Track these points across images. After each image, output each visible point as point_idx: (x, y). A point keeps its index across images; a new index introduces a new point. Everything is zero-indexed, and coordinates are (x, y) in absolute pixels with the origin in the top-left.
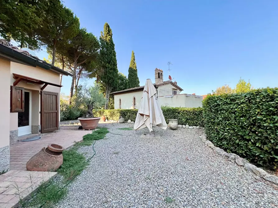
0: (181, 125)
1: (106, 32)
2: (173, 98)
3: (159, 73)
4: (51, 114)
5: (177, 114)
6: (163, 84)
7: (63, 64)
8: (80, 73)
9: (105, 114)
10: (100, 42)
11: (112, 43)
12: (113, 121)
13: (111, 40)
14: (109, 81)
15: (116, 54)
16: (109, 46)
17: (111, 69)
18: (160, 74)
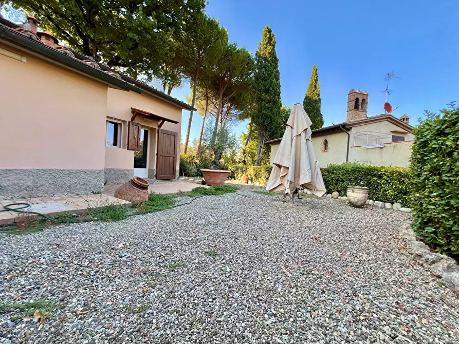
0: (381, 203)
1: (266, 40)
2: (384, 149)
3: (357, 99)
4: (168, 158)
5: (375, 179)
6: (366, 122)
7: (207, 102)
8: (228, 113)
9: (248, 173)
10: (256, 59)
11: (275, 58)
12: (259, 183)
13: (273, 54)
14: (264, 121)
15: (280, 76)
16: (269, 64)
17: (269, 102)
18: (360, 100)
